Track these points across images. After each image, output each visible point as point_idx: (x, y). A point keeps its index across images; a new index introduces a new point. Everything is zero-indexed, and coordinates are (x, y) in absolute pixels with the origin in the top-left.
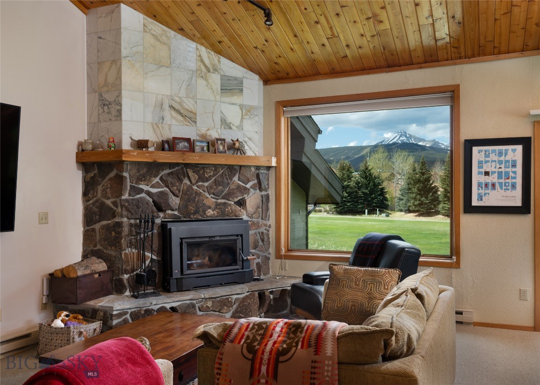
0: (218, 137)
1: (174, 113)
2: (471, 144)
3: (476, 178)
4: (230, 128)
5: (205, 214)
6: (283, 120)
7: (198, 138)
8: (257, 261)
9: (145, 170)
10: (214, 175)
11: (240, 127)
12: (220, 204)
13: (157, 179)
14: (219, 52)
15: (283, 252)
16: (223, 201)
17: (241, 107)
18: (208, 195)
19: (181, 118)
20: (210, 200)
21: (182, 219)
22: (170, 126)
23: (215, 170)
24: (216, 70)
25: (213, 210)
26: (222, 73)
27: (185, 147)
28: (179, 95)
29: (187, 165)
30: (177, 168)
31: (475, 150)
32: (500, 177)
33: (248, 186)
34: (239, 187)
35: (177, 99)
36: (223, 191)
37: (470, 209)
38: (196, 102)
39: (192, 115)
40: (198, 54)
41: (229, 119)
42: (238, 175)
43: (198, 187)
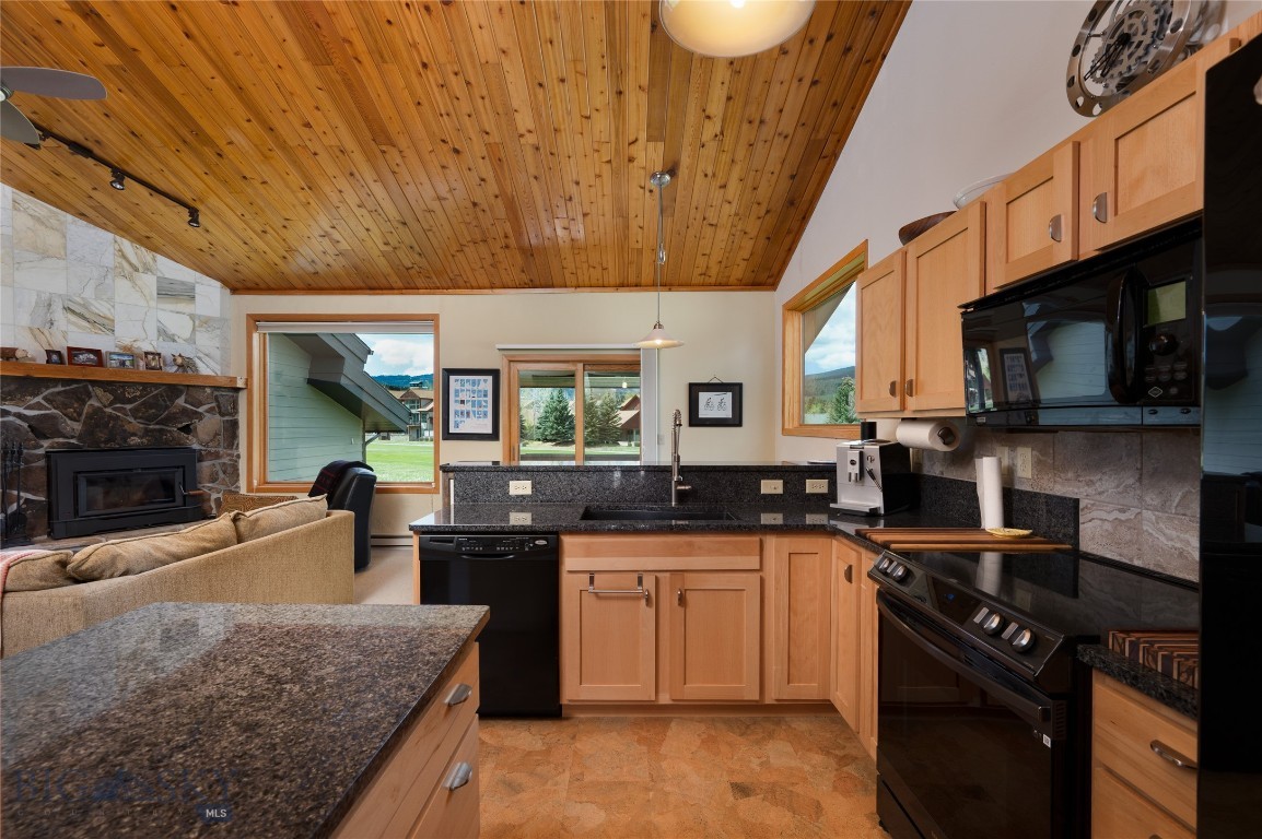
0: (150, 349)
1: (73, 318)
2: (449, 372)
3: (453, 406)
4: (174, 341)
5: (126, 441)
6: (256, 336)
7: (117, 350)
8: (214, 496)
9: (14, 387)
10: (141, 396)
11: (191, 340)
12: (153, 430)
13: (38, 399)
14: (155, 249)
15: (255, 483)
16: (157, 427)
17: (192, 317)
18: (131, 420)
19: (87, 324)
20: (134, 424)
21: (85, 448)
22: (65, 332)
23: (144, 389)
24: (147, 269)
25: (141, 438)
26: (159, 274)
27: (89, 360)
28: (82, 296)
29: (94, 383)
30: (73, 386)
31: (452, 378)
32: (473, 406)
33: (200, 410)
34: (184, 411)
35: (79, 300)
36: (157, 415)
37: (448, 436)
38: (113, 307)
39: (106, 321)
40: (117, 247)
41: (172, 329)
42: (183, 397)
43: (114, 409)
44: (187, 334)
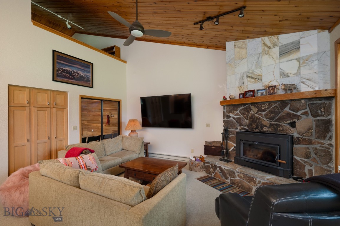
1: (249, 79)
4: (288, 76)
5: (262, 129)
7: (261, 88)
8: (309, 168)
9: (232, 108)
10: (268, 108)
11: (298, 74)
12: (273, 125)
13: (238, 112)
16: (276, 123)
18: (264, 119)
19: (253, 80)
20: (266, 121)
21: (249, 131)
22: (247, 86)
23: (269, 104)
24: (275, 45)
25: (269, 128)
26: (280, 45)
27: (250, 95)
28: (252, 69)
29: (252, 104)
30: (246, 106)
33: (299, 113)
34: (288, 114)
35: (251, 71)
36: (274, 117)
38: (262, 69)
39: (259, 77)
40: (263, 42)
41: (287, 71)
42: (289, 106)
43: (258, 115)
44: (295, 71)
